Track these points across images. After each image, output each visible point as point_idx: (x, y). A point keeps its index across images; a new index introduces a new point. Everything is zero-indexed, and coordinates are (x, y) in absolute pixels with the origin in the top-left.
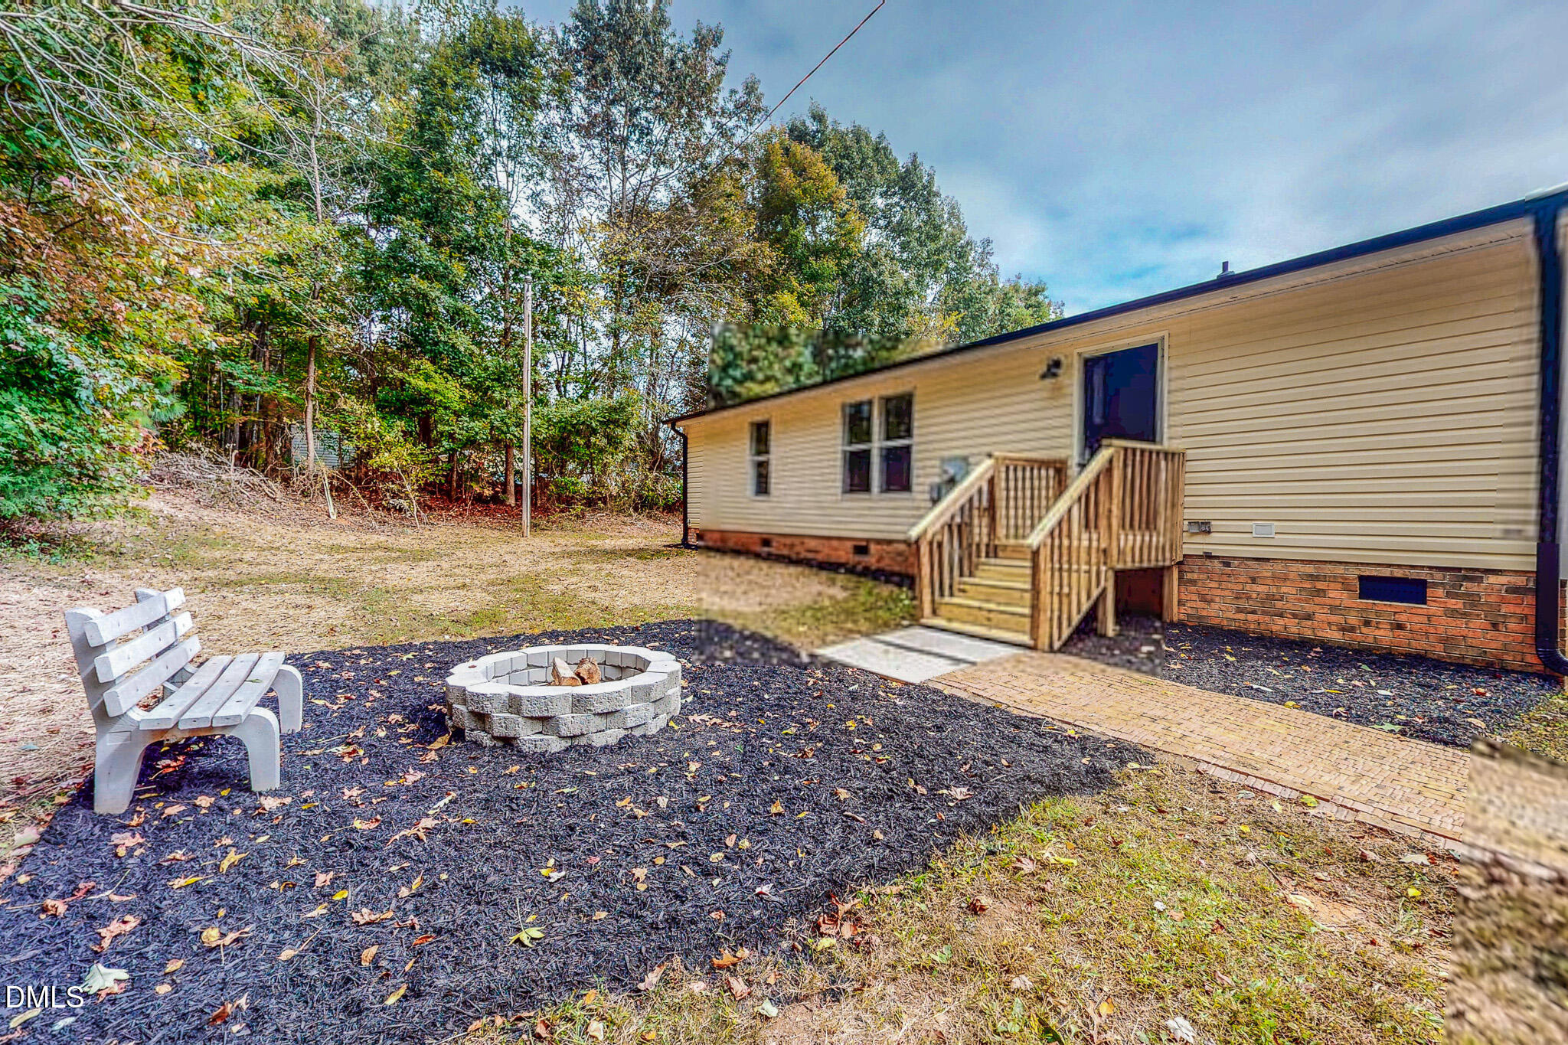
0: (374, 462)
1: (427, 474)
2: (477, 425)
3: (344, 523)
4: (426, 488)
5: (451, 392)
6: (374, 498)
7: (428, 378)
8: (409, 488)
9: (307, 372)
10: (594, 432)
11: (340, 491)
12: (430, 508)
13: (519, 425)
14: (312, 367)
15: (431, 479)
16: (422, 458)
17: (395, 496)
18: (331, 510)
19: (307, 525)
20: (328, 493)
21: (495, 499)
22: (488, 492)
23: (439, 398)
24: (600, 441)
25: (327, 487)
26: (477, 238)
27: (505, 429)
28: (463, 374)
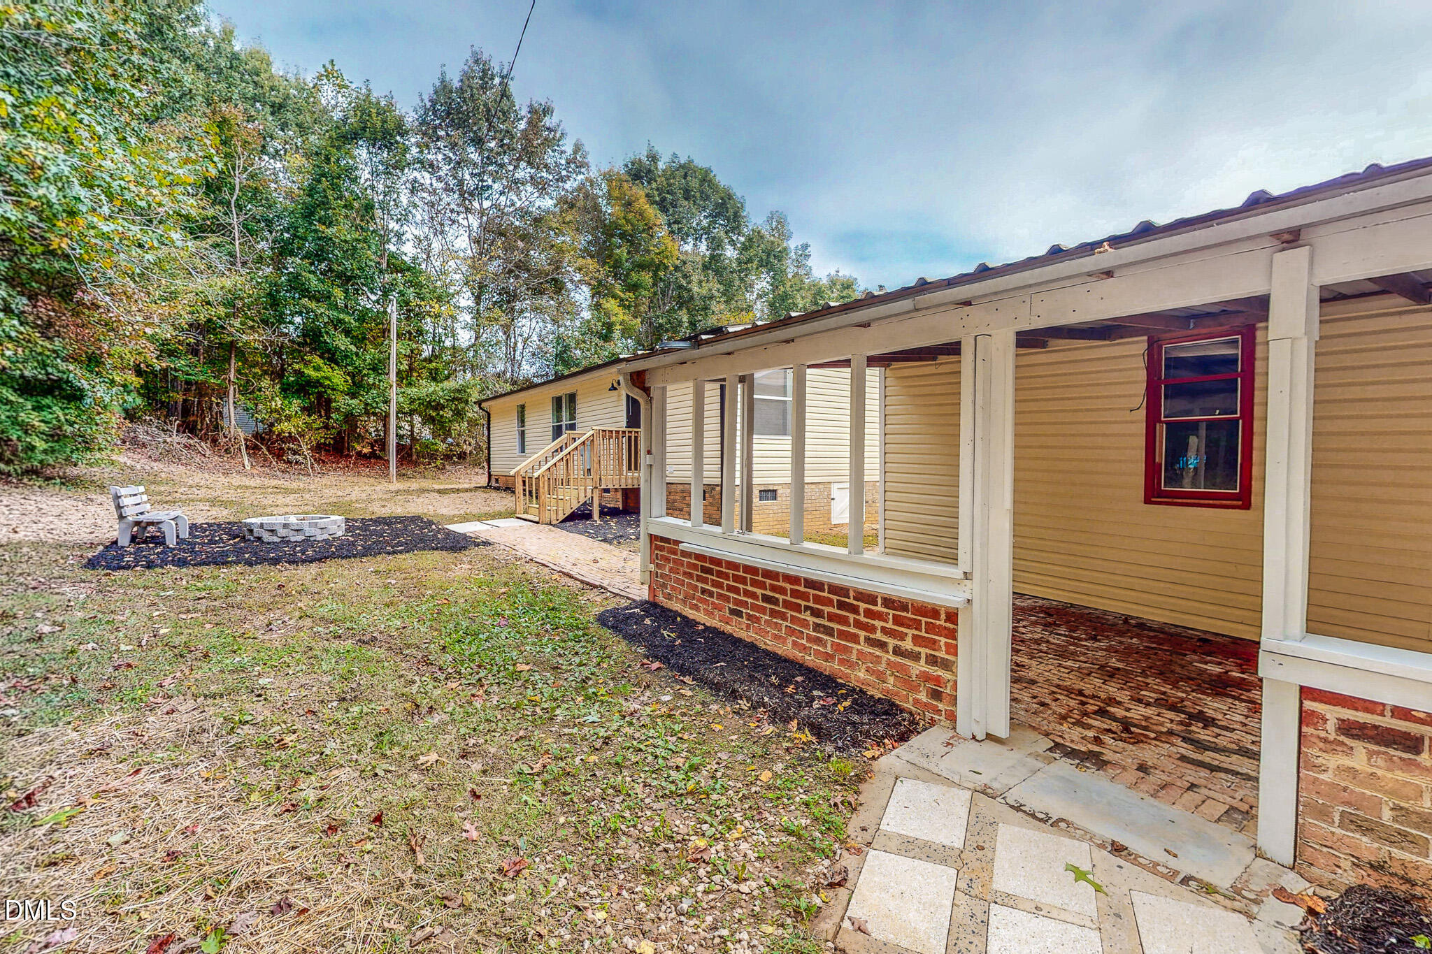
0: (277, 428)
1: (319, 437)
2: (354, 402)
3: (255, 472)
4: (318, 448)
5: (338, 378)
6: (279, 455)
7: (317, 369)
8: (304, 448)
9: (230, 365)
10: (443, 407)
11: (253, 449)
12: (323, 462)
13: (387, 402)
14: (233, 361)
15: (323, 441)
16: (315, 426)
17: (295, 453)
18: (246, 462)
19: (226, 473)
20: (244, 452)
21: (373, 455)
22: (366, 450)
23: (327, 382)
24: (448, 414)
25: (243, 447)
26: (352, 270)
27: (374, 405)
28: (347, 364)
